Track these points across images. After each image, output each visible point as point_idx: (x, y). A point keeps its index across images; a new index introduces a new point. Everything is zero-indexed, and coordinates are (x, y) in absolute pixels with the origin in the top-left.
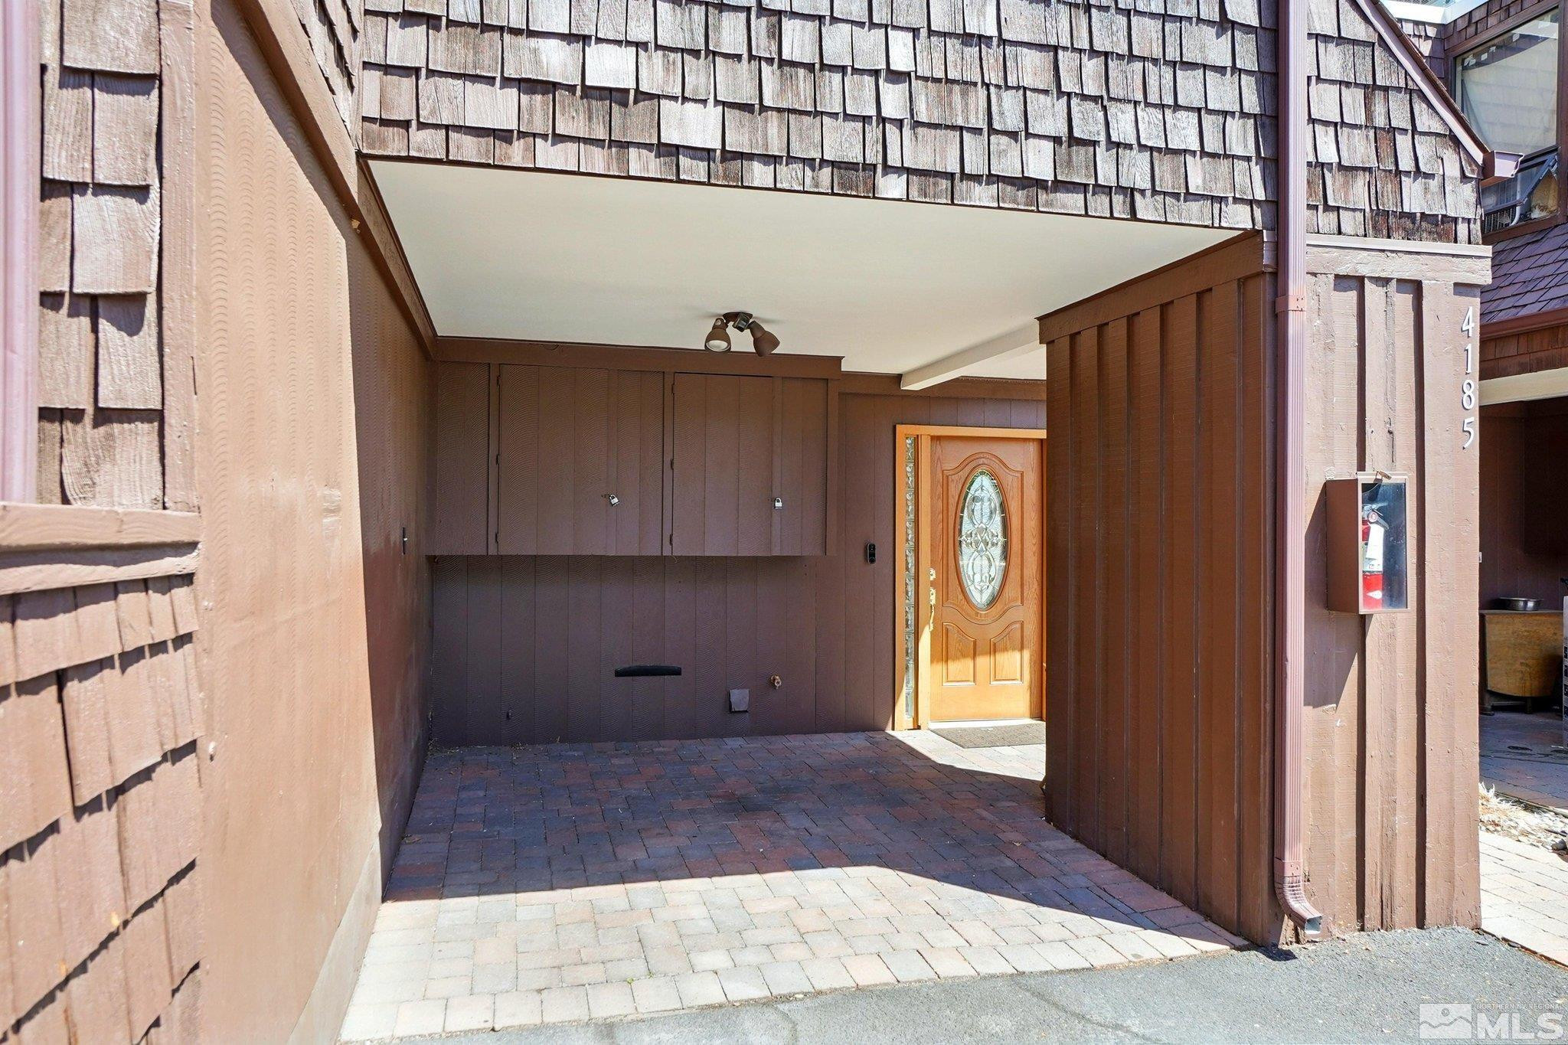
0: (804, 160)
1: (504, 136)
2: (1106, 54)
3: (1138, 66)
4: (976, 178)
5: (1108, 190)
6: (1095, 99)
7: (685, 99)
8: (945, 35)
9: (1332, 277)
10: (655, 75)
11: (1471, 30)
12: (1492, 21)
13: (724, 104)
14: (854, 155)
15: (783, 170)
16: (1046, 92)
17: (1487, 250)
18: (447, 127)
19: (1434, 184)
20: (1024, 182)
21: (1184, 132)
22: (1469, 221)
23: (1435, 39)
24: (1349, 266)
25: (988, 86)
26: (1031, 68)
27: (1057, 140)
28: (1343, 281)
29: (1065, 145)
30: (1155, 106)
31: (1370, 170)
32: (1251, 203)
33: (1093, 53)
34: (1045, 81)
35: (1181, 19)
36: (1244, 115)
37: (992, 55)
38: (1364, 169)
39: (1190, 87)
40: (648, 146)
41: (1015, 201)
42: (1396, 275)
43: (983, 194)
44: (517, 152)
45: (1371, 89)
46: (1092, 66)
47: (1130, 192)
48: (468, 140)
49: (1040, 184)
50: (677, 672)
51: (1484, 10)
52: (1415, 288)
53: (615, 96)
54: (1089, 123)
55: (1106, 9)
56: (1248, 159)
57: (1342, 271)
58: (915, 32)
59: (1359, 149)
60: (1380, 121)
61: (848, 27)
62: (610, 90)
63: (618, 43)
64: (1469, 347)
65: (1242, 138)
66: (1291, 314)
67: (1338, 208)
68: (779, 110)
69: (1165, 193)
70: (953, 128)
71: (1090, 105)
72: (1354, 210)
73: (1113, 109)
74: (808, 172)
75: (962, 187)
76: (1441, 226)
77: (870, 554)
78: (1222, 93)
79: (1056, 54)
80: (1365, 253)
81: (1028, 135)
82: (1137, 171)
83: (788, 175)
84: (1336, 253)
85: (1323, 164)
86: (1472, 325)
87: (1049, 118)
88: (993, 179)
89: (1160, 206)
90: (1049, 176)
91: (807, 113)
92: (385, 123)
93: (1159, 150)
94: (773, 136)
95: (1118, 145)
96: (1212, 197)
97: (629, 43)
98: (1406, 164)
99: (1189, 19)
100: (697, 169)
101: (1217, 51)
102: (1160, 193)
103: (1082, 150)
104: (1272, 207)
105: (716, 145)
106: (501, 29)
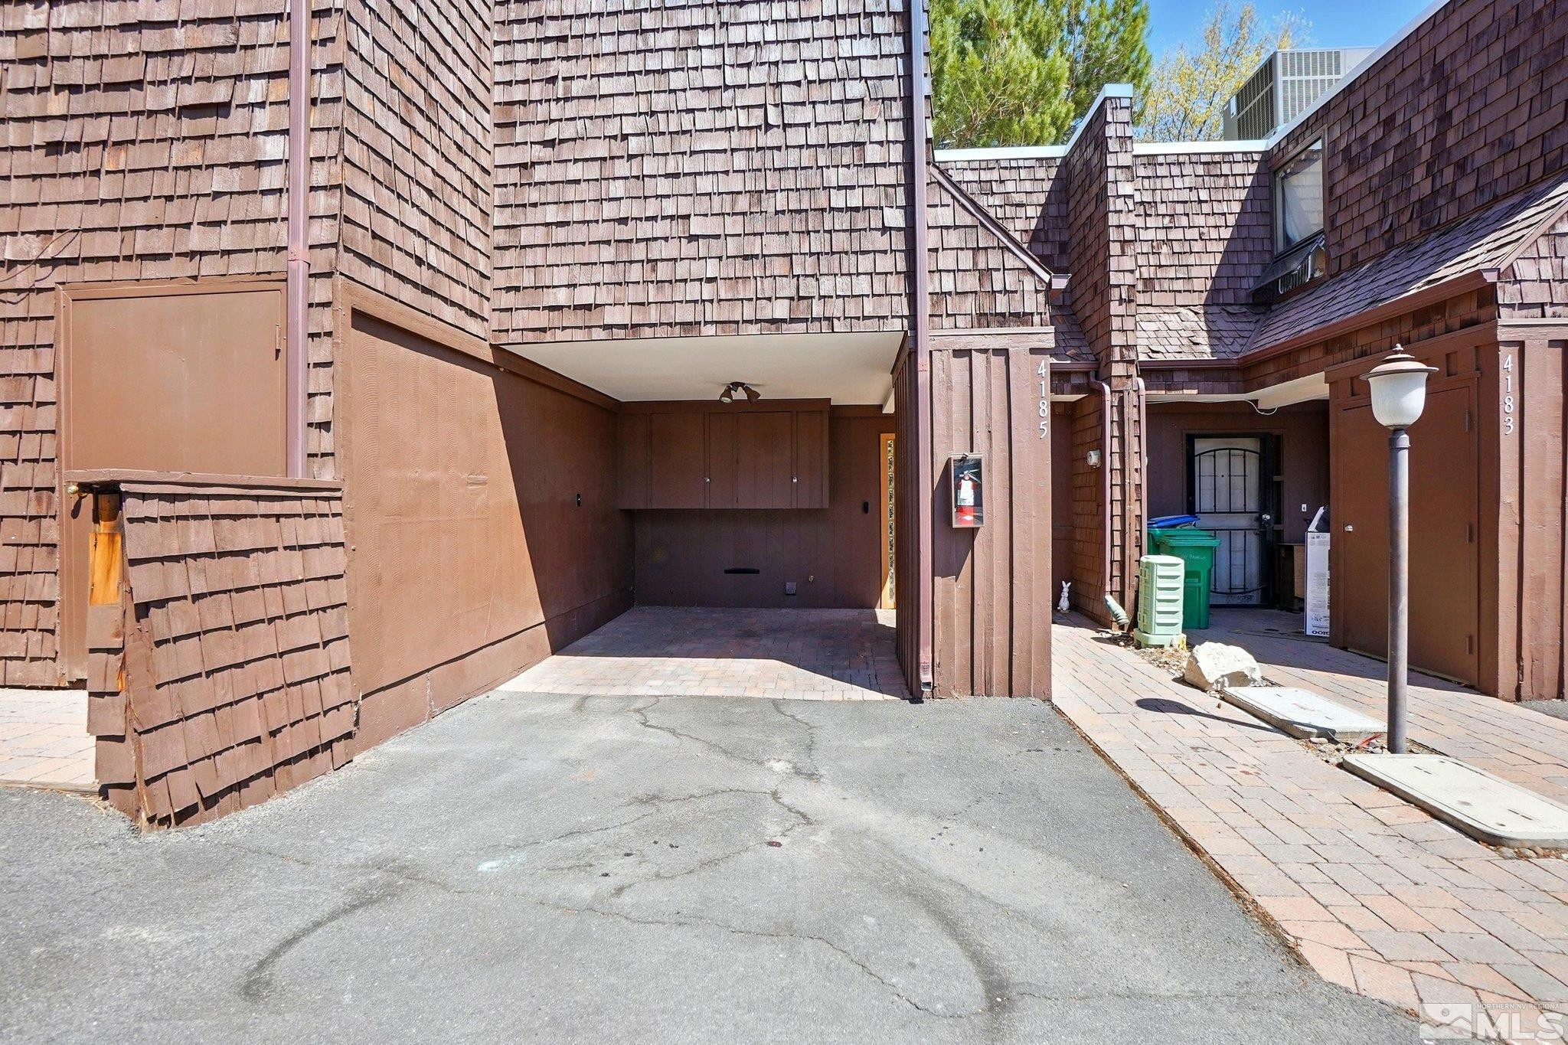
0: (667, 324)
1: (543, 330)
2: (818, 253)
3: (837, 256)
4: (750, 322)
5: (819, 319)
6: (812, 276)
7: (615, 304)
8: (735, 257)
9: (951, 352)
10: (603, 296)
11: (1281, 154)
12: (1290, 147)
13: (632, 304)
14: (690, 319)
15: (658, 329)
16: (786, 276)
17: (1052, 329)
18: (522, 330)
19: (1017, 296)
20: (772, 321)
21: (862, 285)
22: (1041, 314)
23: (1259, 162)
24: (961, 344)
25: (755, 278)
26: (779, 266)
27: (792, 299)
28: (958, 353)
29: (796, 300)
30: (846, 275)
31: (976, 292)
32: (901, 317)
33: (812, 254)
34: (785, 271)
35: (860, 230)
36: (898, 273)
37: (758, 263)
38: (972, 292)
39: (865, 263)
40: (600, 327)
41: (769, 330)
42: (991, 347)
43: (753, 329)
44: (548, 336)
45: (976, 250)
46: (810, 260)
47: (829, 319)
48: (530, 334)
49: (784, 321)
50: (757, 572)
51: (1286, 140)
52: (1004, 352)
53: (587, 307)
54: (808, 287)
55: (818, 232)
56: (901, 295)
57: (957, 347)
58: (720, 258)
59: (971, 282)
60: (982, 265)
61: (688, 261)
62: (585, 305)
63: (588, 285)
64: (1043, 383)
65: (897, 285)
66: (919, 373)
67: (955, 315)
68: (656, 303)
69: (851, 318)
70: (738, 300)
71: (809, 279)
72: (965, 315)
73: (822, 279)
74: (669, 328)
75: (742, 326)
76: (1022, 318)
77: (866, 508)
78: (885, 263)
79: (791, 259)
80: (971, 337)
81: (776, 298)
82: (835, 308)
83: (660, 331)
84: (953, 338)
85: (946, 293)
86: (1044, 370)
87: (787, 288)
88: (758, 321)
89: (849, 325)
90: (786, 316)
91: (669, 302)
92: (500, 331)
93: (849, 296)
94: (653, 315)
95: (825, 297)
96: (879, 317)
97: (592, 284)
98: (998, 287)
99: (865, 230)
100: (621, 333)
101: (881, 241)
102: (848, 318)
103: (805, 301)
104: (912, 318)
105: (628, 322)
106: (542, 287)
